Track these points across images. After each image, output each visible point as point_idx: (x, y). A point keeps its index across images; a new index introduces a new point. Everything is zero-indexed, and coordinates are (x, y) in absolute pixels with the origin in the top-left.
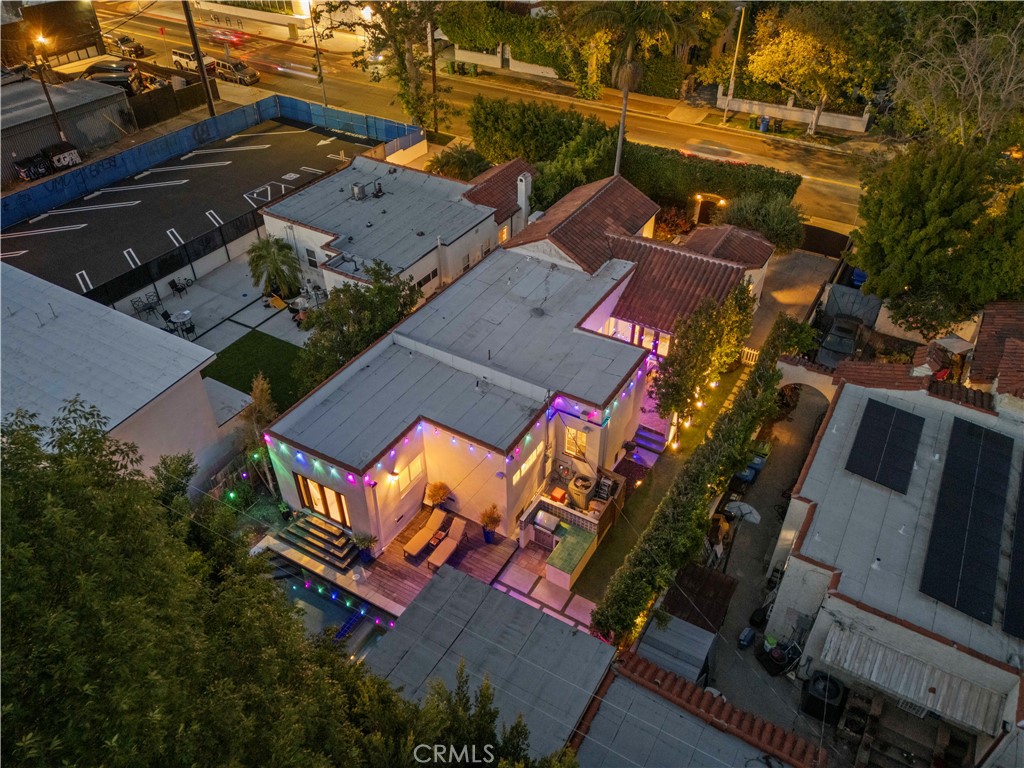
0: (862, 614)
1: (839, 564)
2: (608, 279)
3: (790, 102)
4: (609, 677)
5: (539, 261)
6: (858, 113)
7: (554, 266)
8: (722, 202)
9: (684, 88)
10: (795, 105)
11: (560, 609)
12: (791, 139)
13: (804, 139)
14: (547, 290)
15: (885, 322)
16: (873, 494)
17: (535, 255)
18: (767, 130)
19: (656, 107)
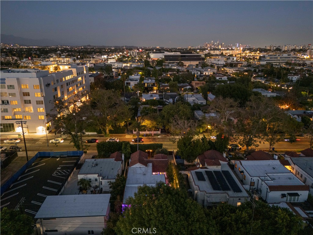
0: (210, 194)
1: (205, 190)
2: (150, 167)
3: (147, 131)
5: (137, 167)
6: (159, 130)
7: (140, 167)
8: (151, 151)
9: (126, 131)
10: (148, 131)
12: (150, 137)
13: (152, 136)
14: (142, 171)
15: (186, 163)
17: (136, 166)
18: (146, 136)
19: (122, 136)
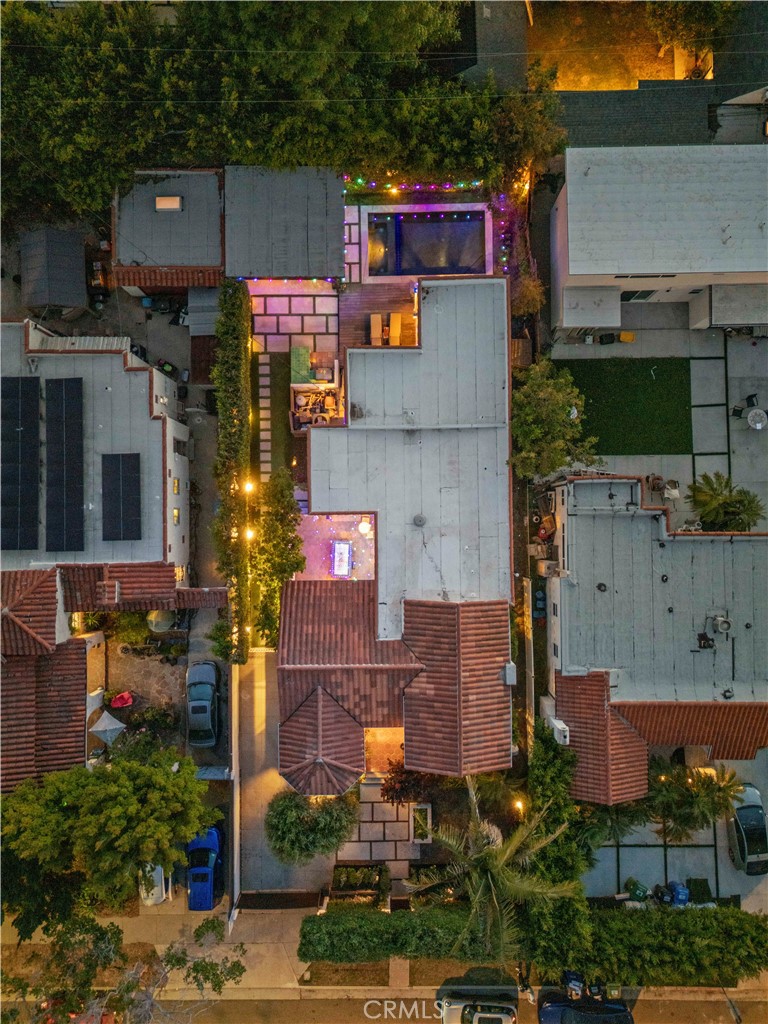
2: (389, 601)
4: (223, 263)
11: (293, 336)
14: (431, 559)
16: (122, 448)
